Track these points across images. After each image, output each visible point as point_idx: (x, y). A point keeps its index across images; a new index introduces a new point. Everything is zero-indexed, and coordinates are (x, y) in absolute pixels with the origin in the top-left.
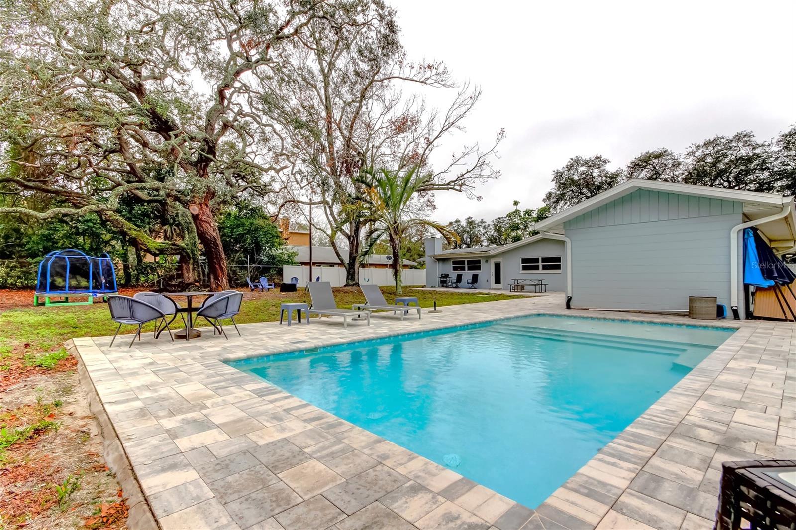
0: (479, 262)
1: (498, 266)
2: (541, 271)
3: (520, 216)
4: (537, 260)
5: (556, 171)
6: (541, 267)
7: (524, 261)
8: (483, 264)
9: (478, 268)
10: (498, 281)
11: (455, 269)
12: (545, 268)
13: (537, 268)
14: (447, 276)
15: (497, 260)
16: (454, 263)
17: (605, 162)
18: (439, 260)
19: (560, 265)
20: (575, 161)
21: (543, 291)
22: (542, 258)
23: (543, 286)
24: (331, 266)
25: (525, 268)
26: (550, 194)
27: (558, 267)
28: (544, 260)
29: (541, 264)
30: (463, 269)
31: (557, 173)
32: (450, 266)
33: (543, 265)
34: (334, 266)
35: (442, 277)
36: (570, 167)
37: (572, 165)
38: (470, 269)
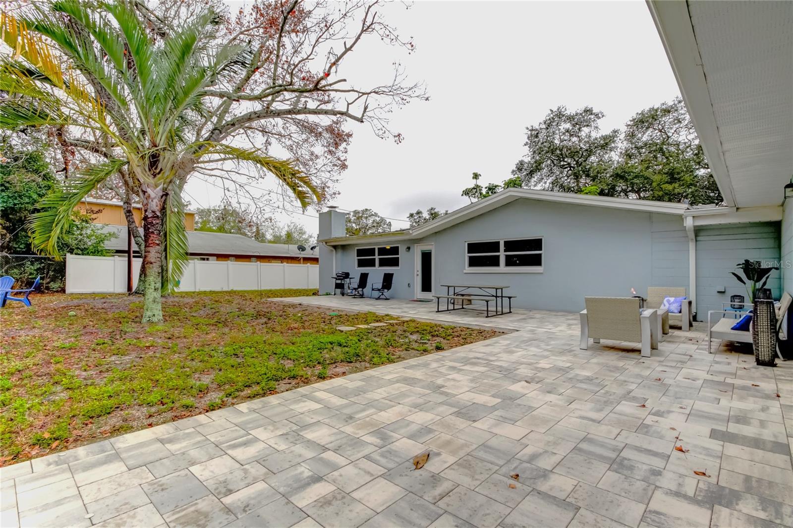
0: (395, 250)
1: (426, 258)
2: (502, 267)
3: (481, 194)
4: (494, 246)
5: (530, 128)
6: (502, 260)
7: (472, 247)
8: (402, 255)
9: (395, 263)
10: (426, 286)
11: (361, 264)
12: (510, 262)
13: (495, 262)
14: (347, 275)
15: (426, 247)
16: (360, 252)
17: (597, 115)
18: (335, 247)
19: (540, 255)
20: (556, 115)
21: (506, 310)
22: (506, 243)
23: (506, 301)
24: (204, 259)
25: (474, 262)
26: (522, 163)
27: (536, 261)
28: (510, 246)
29: (502, 254)
30: (371, 263)
31: (532, 130)
32: (353, 258)
33: (507, 256)
34: (208, 259)
35: (338, 277)
36: (549, 124)
37: (552, 120)
38: (383, 263)
